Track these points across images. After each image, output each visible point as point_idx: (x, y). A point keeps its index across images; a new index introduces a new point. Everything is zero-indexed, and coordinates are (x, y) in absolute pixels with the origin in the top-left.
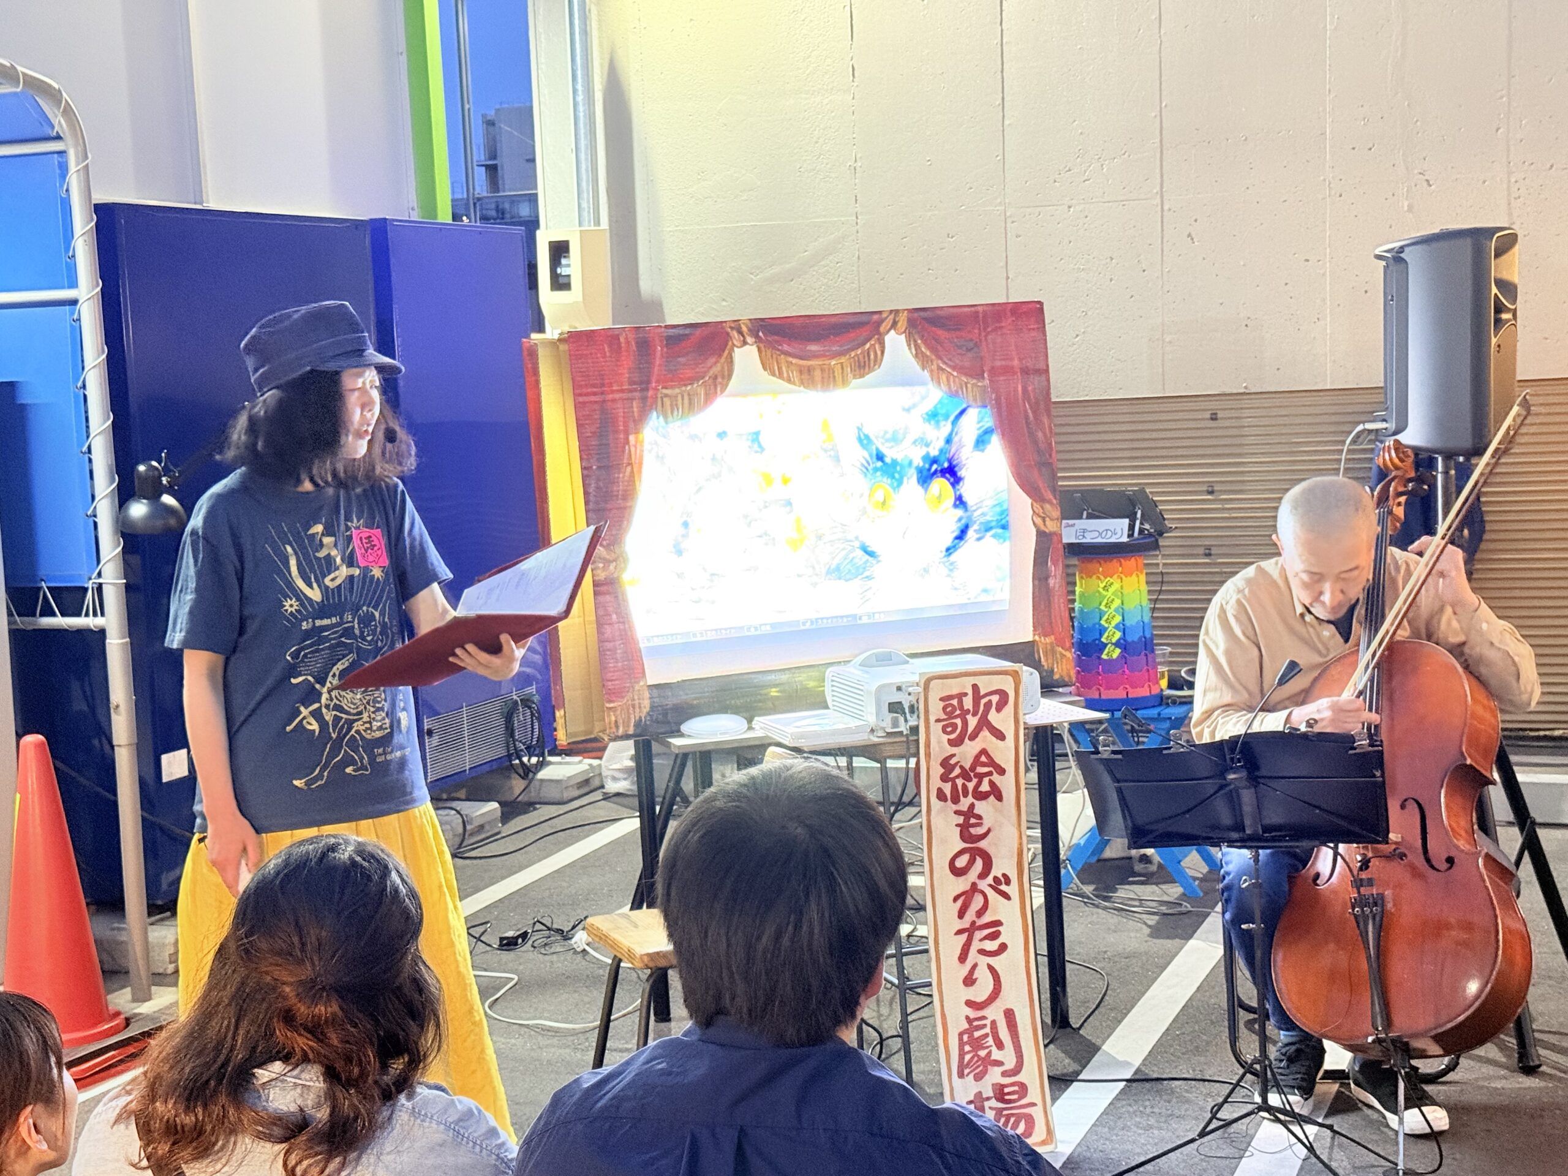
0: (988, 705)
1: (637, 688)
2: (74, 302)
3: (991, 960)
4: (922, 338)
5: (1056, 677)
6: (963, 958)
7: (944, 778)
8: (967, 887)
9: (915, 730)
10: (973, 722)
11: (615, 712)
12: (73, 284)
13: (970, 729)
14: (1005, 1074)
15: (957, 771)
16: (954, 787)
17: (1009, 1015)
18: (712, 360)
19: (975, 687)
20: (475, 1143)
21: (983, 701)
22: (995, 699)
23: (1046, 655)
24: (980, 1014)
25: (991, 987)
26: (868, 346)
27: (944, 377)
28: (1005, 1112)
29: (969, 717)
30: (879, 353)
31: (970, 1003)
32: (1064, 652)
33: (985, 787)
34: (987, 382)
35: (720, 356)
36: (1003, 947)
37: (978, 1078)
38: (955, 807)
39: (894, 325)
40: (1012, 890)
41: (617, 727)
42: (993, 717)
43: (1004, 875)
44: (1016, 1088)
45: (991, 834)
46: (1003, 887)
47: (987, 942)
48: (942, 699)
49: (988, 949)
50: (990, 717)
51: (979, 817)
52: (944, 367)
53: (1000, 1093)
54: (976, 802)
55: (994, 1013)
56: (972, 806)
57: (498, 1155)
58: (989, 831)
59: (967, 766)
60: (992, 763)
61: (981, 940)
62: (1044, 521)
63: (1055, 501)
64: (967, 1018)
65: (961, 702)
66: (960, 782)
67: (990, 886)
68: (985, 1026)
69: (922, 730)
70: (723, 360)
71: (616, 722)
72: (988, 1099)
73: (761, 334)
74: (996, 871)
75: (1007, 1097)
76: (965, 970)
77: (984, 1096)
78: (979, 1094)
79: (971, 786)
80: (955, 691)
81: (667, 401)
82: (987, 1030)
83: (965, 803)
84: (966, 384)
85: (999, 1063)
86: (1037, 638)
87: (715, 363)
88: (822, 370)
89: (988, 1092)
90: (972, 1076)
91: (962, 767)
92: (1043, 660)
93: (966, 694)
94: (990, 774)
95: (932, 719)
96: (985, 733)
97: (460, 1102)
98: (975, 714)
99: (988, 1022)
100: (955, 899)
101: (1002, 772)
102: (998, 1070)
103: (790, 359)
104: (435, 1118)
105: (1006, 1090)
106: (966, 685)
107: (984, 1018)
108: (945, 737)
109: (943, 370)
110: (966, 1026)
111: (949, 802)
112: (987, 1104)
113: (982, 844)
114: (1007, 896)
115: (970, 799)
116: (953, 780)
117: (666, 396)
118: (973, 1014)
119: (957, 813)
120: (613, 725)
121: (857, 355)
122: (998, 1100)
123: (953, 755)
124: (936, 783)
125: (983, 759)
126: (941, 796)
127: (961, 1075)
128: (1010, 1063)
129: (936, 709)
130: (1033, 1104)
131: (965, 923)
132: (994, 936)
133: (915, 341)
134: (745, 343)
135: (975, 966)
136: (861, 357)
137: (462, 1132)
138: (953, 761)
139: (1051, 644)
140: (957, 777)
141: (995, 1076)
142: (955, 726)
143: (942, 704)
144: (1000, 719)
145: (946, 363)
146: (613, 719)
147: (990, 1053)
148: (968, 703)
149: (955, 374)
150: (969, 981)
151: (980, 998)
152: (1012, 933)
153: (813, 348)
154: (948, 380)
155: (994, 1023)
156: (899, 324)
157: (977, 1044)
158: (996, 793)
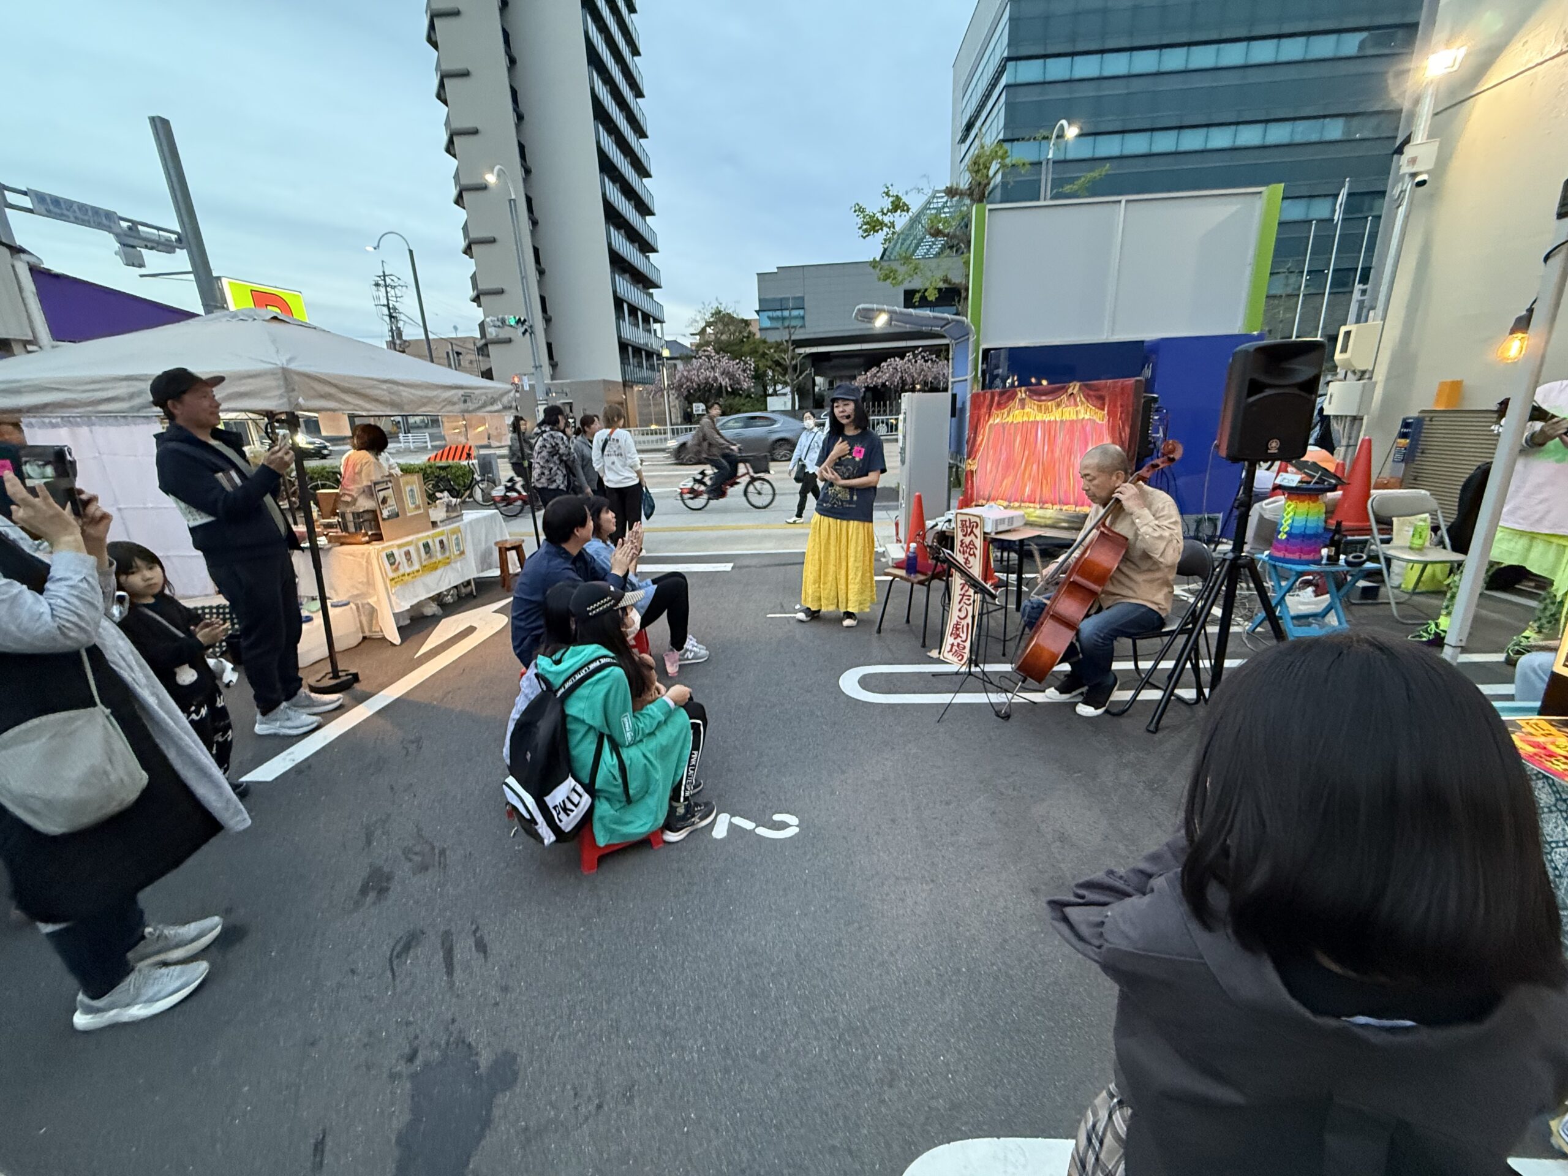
0: (973, 526)
3: (967, 607)
4: (1083, 394)
6: (960, 603)
7: (961, 546)
13: (969, 533)
14: (962, 641)
15: (965, 545)
17: (968, 625)
19: (970, 519)
22: (975, 524)
25: (965, 614)
28: (957, 651)
29: (968, 529)
31: (958, 617)
33: (972, 552)
36: (971, 604)
37: (955, 639)
38: (964, 556)
42: (975, 530)
44: (963, 646)
48: (960, 521)
49: (967, 603)
51: (970, 561)
52: (1089, 405)
54: (969, 556)
59: (968, 544)
60: (974, 545)
61: (965, 599)
65: (966, 523)
72: (955, 646)
73: (1027, 393)
76: (960, 607)
78: (953, 643)
79: (968, 551)
80: (964, 519)
82: (961, 626)
83: (966, 555)
85: (961, 637)
87: (1011, 403)
88: (1045, 406)
94: (973, 548)
95: (959, 527)
96: (972, 535)
100: (961, 584)
101: (977, 549)
103: (1035, 402)
105: (960, 646)
106: (967, 518)
107: (961, 623)
110: (956, 623)
118: (959, 620)
123: (963, 540)
125: (972, 543)
126: (960, 551)
127: (951, 636)
128: (964, 639)
129: (959, 524)
130: (965, 653)
131: (962, 593)
132: (968, 599)
135: (963, 607)
141: (959, 640)
142: (964, 530)
144: (977, 531)
147: (960, 633)
150: (960, 610)
151: (962, 616)
157: (957, 629)
158: (974, 555)
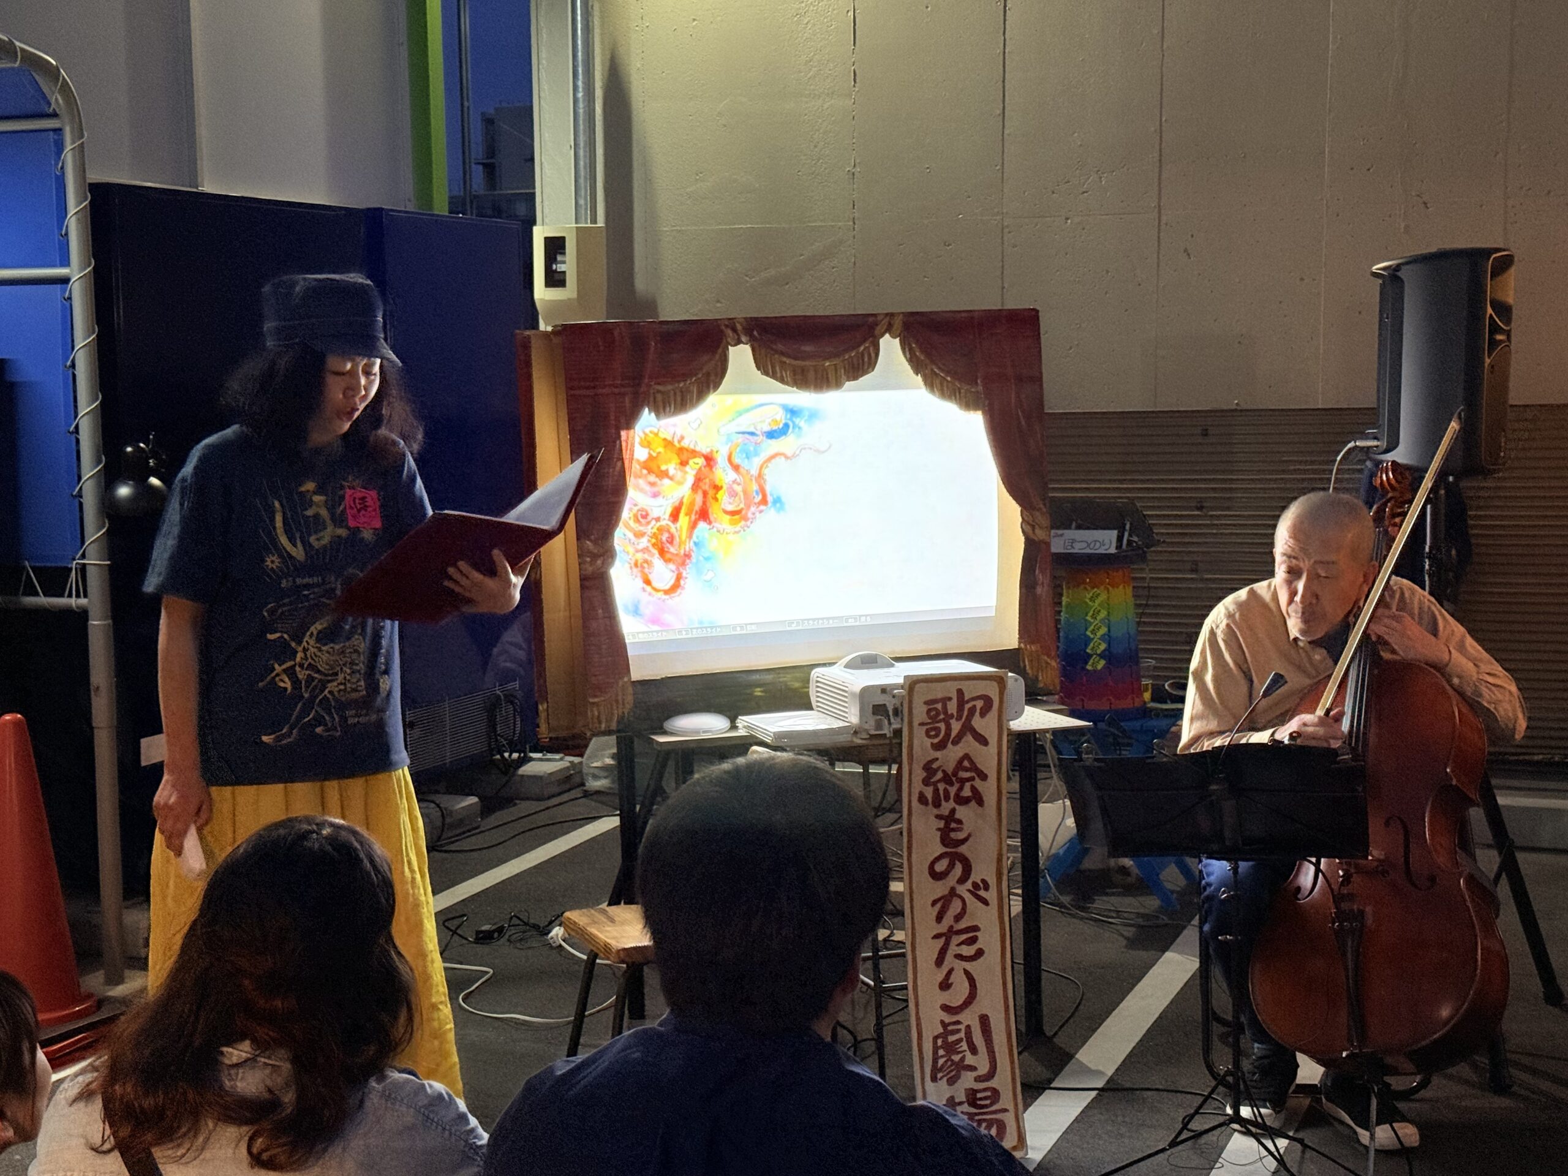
0: (972, 711)
1: (621, 683)
2: (65, 281)
3: (968, 966)
4: (917, 342)
5: (1041, 685)
6: (939, 962)
7: (926, 782)
8: (946, 892)
9: (898, 733)
10: (956, 726)
11: (598, 706)
12: (65, 262)
13: (954, 733)
14: (978, 1079)
15: (940, 775)
16: (936, 790)
17: (984, 1020)
18: (706, 358)
19: (960, 692)
20: (444, 1129)
21: (967, 706)
22: (979, 704)
23: (1031, 661)
24: (955, 1018)
25: (967, 992)
26: (862, 348)
27: (938, 381)
28: (977, 1118)
29: (953, 722)
30: (873, 355)
31: (946, 1008)
32: (1049, 660)
33: (967, 792)
34: (980, 388)
35: (714, 352)
36: (980, 953)
37: (951, 1082)
38: (936, 811)
39: (889, 329)
40: (991, 895)
41: (600, 723)
42: (977, 722)
43: (983, 881)
44: (989, 1094)
45: (971, 839)
46: (982, 893)
47: (964, 947)
48: (926, 703)
49: (964, 954)
50: (973, 723)
51: (960, 822)
52: (938, 372)
53: (972, 1097)
54: (957, 807)
55: (970, 1018)
56: (953, 811)
57: (466, 1141)
58: (969, 835)
59: (950, 772)
60: (974, 768)
61: (959, 945)
62: (1033, 530)
63: (1044, 510)
64: (942, 1022)
65: (945, 707)
66: (941, 787)
67: (969, 891)
68: (959, 1031)
69: (905, 733)
70: (717, 357)
71: (599, 717)
72: (960, 1103)
73: (755, 333)
74: (975, 877)
75: (979, 1102)
76: (940, 976)
77: (957, 1100)
78: (952, 1098)
79: (953, 791)
80: (940, 696)
81: (659, 397)
82: (962, 1035)
83: (946, 807)
84: (959, 389)
85: (972, 1068)
86: (1022, 645)
87: (711, 360)
88: (816, 371)
89: (961, 1097)
90: (945, 1079)
91: (944, 771)
92: (1028, 668)
93: (950, 699)
94: (972, 779)
95: (916, 723)
96: (969, 738)
97: (431, 1086)
98: (959, 719)
99: (962, 1027)
100: (934, 903)
101: (984, 777)
102: (971, 1075)
103: (785, 359)
104: (405, 1101)
105: (979, 1095)
106: (951, 690)
107: (958, 1023)
108: (928, 742)
109: (936, 374)
110: (941, 1030)
111: (931, 806)
112: (959, 1109)
113: (963, 849)
114: (985, 902)
115: (951, 804)
116: (935, 784)
117: (659, 391)
118: (948, 1019)
119: (939, 817)
120: (596, 720)
121: (850, 357)
122: (970, 1105)
123: (937, 759)
124: (918, 786)
125: (966, 763)
126: (922, 799)
127: (934, 1079)
128: (984, 1068)
129: (920, 712)
130: (1005, 1110)
131: (943, 928)
132: (973, 941)
133: (910, 345)
134: (739, 342)
135: (950, 972)
136: (855, 361)
137: (431, 1116)
138: (935, 766)
139: (1037, 651)
140: (939, 781)
141: (967, 1080)
142: (938, 730)
143: (925, 708)
144: (985, 725)
145: (939, 368)
146: (596, 713)
147: (963, 1059)
148: (952, 707)
149: (949, 379)
150: (945, 985)
151: (957, 1002)
152: (990, 939)
153: (808, 348)
154: (942, 384)
155: (968, 1027)
156: (895, 327)
157: (951, 1048)
158: (978, 798)
